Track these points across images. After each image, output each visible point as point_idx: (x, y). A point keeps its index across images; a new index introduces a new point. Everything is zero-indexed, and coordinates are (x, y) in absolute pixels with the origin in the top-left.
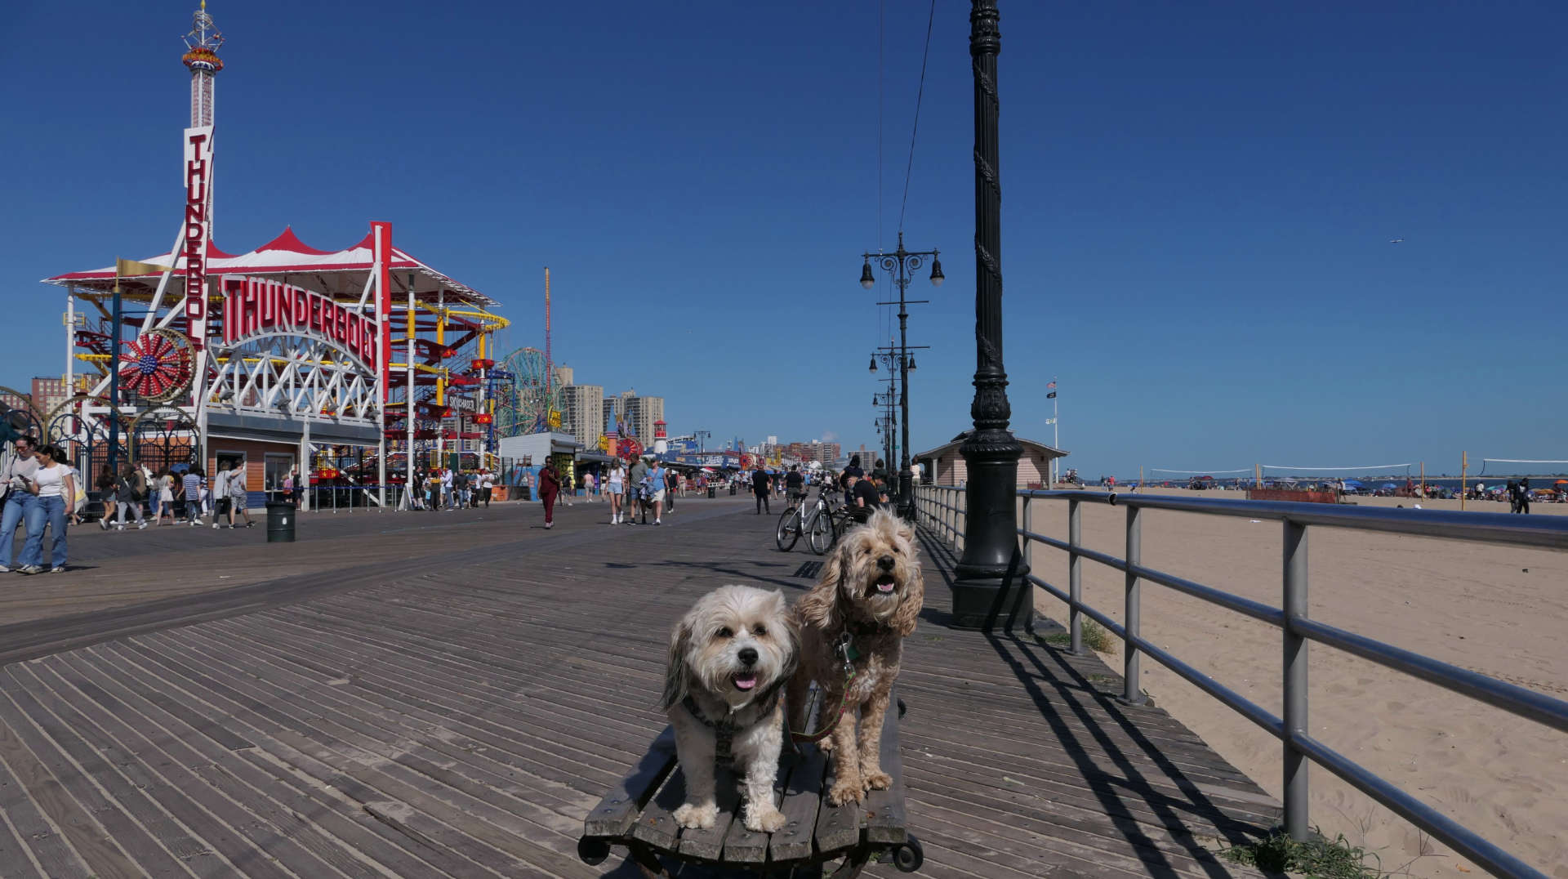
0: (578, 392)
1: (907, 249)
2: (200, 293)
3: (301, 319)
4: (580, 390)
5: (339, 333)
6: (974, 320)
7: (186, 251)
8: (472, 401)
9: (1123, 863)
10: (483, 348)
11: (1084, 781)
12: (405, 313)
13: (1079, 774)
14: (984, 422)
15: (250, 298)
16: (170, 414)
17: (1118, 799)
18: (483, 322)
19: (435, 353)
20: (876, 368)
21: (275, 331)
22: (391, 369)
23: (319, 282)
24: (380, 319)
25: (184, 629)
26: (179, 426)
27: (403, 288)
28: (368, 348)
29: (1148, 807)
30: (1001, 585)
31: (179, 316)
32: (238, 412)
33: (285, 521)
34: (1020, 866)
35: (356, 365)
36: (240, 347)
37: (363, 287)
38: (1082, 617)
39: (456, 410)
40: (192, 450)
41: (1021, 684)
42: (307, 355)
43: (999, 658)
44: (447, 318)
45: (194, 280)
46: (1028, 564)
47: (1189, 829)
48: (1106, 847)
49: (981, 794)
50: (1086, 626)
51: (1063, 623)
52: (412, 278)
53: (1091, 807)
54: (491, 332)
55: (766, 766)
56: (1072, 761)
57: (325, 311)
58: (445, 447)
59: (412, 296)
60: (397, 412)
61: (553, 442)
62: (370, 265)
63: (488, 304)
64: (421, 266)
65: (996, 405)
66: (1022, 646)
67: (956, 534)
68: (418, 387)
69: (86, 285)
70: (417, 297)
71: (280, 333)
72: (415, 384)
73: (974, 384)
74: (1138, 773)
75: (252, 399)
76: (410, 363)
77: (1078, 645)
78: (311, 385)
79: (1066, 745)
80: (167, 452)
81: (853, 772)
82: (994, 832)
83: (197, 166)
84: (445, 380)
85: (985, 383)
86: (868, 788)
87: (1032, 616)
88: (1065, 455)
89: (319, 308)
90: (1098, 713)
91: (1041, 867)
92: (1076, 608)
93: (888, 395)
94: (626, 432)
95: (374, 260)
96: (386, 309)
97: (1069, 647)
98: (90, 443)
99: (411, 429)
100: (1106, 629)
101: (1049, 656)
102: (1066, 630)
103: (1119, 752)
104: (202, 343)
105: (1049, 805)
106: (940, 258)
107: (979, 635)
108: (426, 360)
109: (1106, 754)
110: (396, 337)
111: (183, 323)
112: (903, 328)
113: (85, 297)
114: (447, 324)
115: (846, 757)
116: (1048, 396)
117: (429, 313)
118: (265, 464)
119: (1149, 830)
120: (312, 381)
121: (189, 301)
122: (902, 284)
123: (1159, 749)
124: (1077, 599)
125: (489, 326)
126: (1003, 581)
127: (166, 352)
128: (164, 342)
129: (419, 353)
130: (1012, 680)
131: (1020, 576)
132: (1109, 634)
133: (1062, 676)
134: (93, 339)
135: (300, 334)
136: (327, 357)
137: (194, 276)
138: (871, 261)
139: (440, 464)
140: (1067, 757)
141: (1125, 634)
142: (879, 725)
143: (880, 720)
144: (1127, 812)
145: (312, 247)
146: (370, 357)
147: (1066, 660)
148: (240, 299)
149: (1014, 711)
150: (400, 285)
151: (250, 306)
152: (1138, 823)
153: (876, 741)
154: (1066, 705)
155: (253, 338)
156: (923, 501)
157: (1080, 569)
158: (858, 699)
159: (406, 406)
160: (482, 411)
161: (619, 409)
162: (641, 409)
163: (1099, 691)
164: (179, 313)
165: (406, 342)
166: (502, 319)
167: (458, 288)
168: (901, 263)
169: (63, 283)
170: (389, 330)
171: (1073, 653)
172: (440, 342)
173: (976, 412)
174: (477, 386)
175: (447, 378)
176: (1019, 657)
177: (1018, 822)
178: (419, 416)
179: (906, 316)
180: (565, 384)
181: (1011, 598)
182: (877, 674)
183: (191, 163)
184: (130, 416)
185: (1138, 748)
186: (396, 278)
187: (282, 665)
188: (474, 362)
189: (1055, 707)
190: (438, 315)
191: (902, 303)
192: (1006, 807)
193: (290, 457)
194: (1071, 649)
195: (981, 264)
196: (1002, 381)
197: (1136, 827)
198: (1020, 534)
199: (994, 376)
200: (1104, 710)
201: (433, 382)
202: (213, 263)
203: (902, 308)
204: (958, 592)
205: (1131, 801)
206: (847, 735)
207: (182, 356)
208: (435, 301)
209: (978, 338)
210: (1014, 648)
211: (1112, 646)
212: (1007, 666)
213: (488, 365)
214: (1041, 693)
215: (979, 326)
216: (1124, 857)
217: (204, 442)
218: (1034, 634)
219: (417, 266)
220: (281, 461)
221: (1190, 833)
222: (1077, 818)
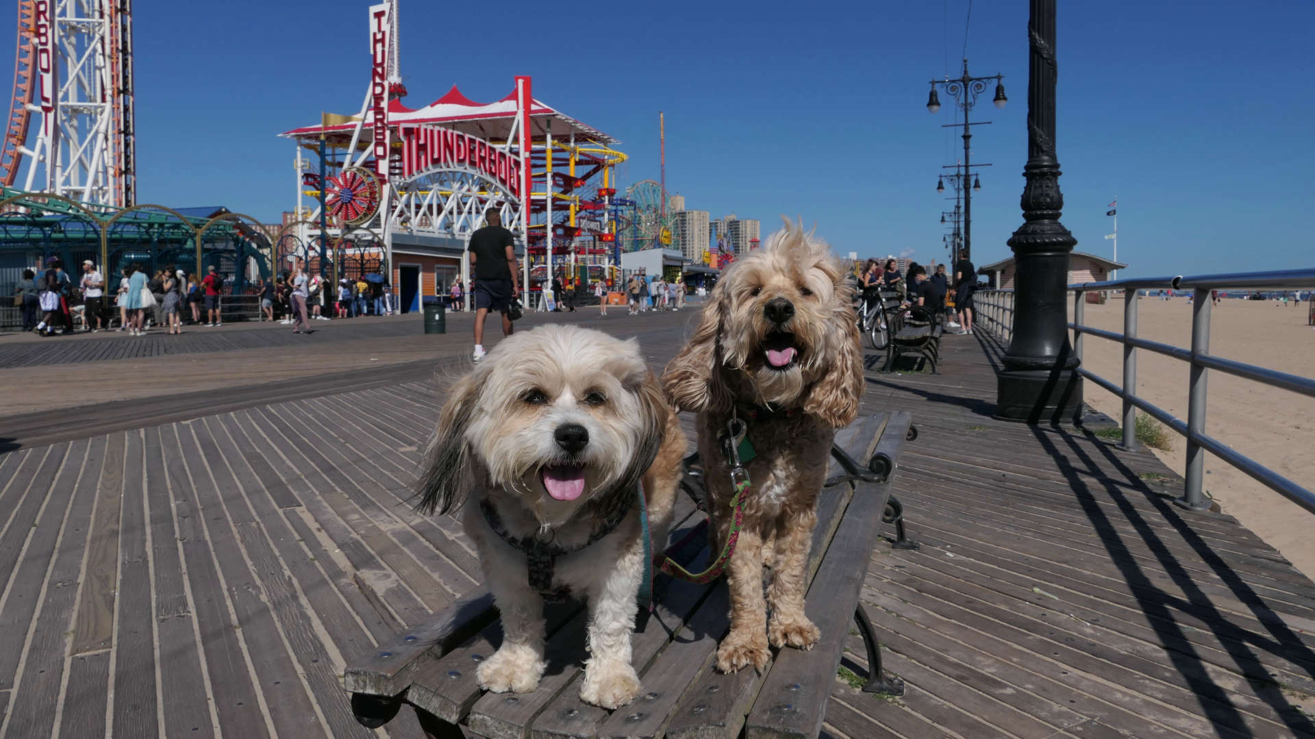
0: (688, 217)
1: (971, 74)
2: (384, 138)
3: (461, 157)
4: (691, 215)
5: (491, 168)
6: (1027, 110)
7: (373, 104)
8: (598, 223)
9: (1183, 723)
10: (606, 179)
11: (1132, 599)
12: (544, 151)
13: (1128, 590)
14: (1034, 213)
15: (422, 142)
16: (365, 235)
17: (1177, 628)
18: (606, 157)
19: (568, 184)
20: (943, 188)
21: (441, 167)
22: (532, 197)
23: (478, 127)
24: (523, 156)
25: (315, 400)
26: (371, 244)
27: (543, 131)
28: (514, 181)
29: (1217, 641)
30: (1049, 378)
31: (369, 160)
32: (415, 233)
33: (437, 317)
34: (1043, 714)
35: (505, 195)
36: (415, 180)
37: (509, 131)
38: (1136, 412)
39: (584, 230)
40: (381, 263)
41: (1065, 479)
42: (466, 187)
43: (1042, 450)
44: (578, 154)
45: (379, 128)
46: (1079, 358)
47: (1276, 678)
48: (1160, 696)
49: (1003, 607)
50: (1141, 421)
51: (1114, 418)
52: (549, 122)
53: (1141, 635)
54: (613, 165)
55: (613, 607)
56: (1119, 572)
57: (480, 151)
58: (576, 260)
59: (549, 137)
60: (537, 232)
61: (665, 256)
62: (515, 113)
63: (610, 142)
64: (556, 112)
65: (1047, 195)
66: (1069, 440)
67: (1003, 328)
68: (555, 212)
69: (309, 137)
70: (553, 138)
71: (445, 169)
72: (553, 210)
73: (1024, 175)
74: (1203, 594)
75: (426, 222)
76: (547, 192)
77: (1131, 440)
78: (470, 213)
79: (1113, 553)
80: (362, 264)
81: (755, 620)
82: (1015, 660)
83: (379, 36)
84: (576, 206)
85: (1036, 174)
86: (781, 643)
87: (1081, 410)
88: (1123, 267)
89: (475, 148)
90: (1152, 516)
91: (1070, 717)
92: (1129, 402)
93: (955, 213)
94: (725, 247)
95: (518, 108)
96: (527, 148)
97: (1121, 442)
98: (306, 258)
99: (550, 246)
100: (1163, 424)
101: (1098, 450)
102: (1117, 425)
103: (1178, 565)
104: (386, 178)
105: (1088, 629)
106: (1003, 82)
107: (1023, 427)
108: (562, 189)
109: (1161, 567)
110: (536, 172)
111: (371, 165)
112: (967, 148)
113: (309, 146)
114: (577, 160)
115: (744, 597)
116: (1108, 214)
117: (563, 150)
118: (435, 274)
119: (1220, 674)
120: (470, 208)
121: (376, 145)
122: (966, 107)
123: (1229, 565)
124: (1131, 393)
125: (611, 161)
126: (1051, 374)
127: (359, 185)
128: (358, 178)
129: (555, 184)
130: (1056, 475)
131: (1068, 369)
132: (1166, 430)
133: (1112, 472)
134: (315, 179)
135: (460, 169)
136: (482, 189)
137: (379, 125)
138: (937, 87)
139: (572, 275)
140: (1113, 567)
141: (1187, 431)
142: (800, 552)
143: (802, 543)
144: (1189, 647)
145: (475, 101)
146: (515, 187)
147: (1116, 455)
148: (414, 142)
149: (1055, 509)
150: (541, 129)
151: (422, 148)
152: (1205, 664)
153: (794, 573)
154: (1114, 505)
155: (425, 173)
156: (987, 306)
157: (1135, 363)
158: (759, 514)
159: (545, 227)
160: (606, 231)
161: (723, 229)
162: (740, 230)
163: (1154, 491)
164: (369, 156)
165: (545, 175)
166: (621, 154)
167: (586, 130)
168: (966, 88)
169: (294, 136)
170: (530, 167)
171: (1124, 448)
172: (572, 174)
173: (1025, 204)
174: (601, 212)
175: (578, 204)
176: (1064, 449)
177: (1046, 649)
178: (556, 236)
179: (970, 136)
180: (678, 210)
181: (1059, 392)
182: (787, 477)
183: (375, 34)
184: (335, 237)
185: (1202, 562)
186: (537, 123)
187: (372, 432)
188: (600, 191)
189: (1101, 507)
190: (570, 152)
191: (966, 125)
192: (1032, 627)
193: (454, 269)
194: (1123, 445)
195: (1035, 51)
196: (1054, 171)
197: (1202, 670)
198: (1071, 327)
199: (1046, 166)
200: (1159, 514)
201: (567, 208)
202: (393, 117)
203: (966, 129)
204: (1003, 385)
205: (1194, 630)
206: (746, 564)
207: (370, 188)
208: (567, 141)
209: (1030, 128)
210: (1059, 441)
211: (1169, 442)
212: (1051, 460)
213: (611, 193)
214: (1087, 490)
215: (1031, 116)
216: (1185, 713)
217: (389, 257)
218: (1083, 427)
219: (553, 112)
220: (449, 271)
221: (1276, 684)
222: (1121, 648)
